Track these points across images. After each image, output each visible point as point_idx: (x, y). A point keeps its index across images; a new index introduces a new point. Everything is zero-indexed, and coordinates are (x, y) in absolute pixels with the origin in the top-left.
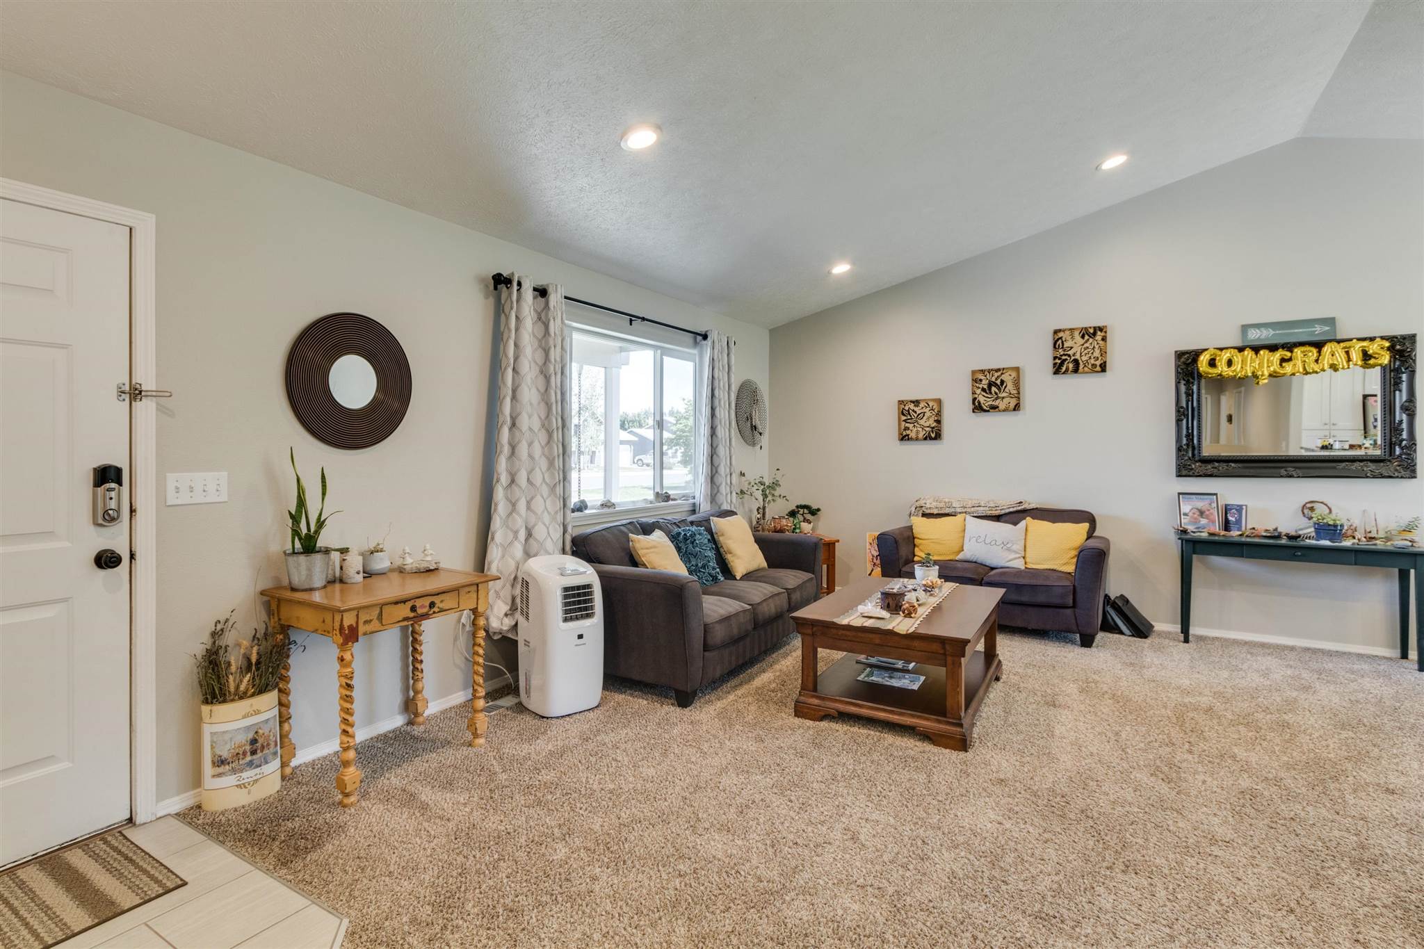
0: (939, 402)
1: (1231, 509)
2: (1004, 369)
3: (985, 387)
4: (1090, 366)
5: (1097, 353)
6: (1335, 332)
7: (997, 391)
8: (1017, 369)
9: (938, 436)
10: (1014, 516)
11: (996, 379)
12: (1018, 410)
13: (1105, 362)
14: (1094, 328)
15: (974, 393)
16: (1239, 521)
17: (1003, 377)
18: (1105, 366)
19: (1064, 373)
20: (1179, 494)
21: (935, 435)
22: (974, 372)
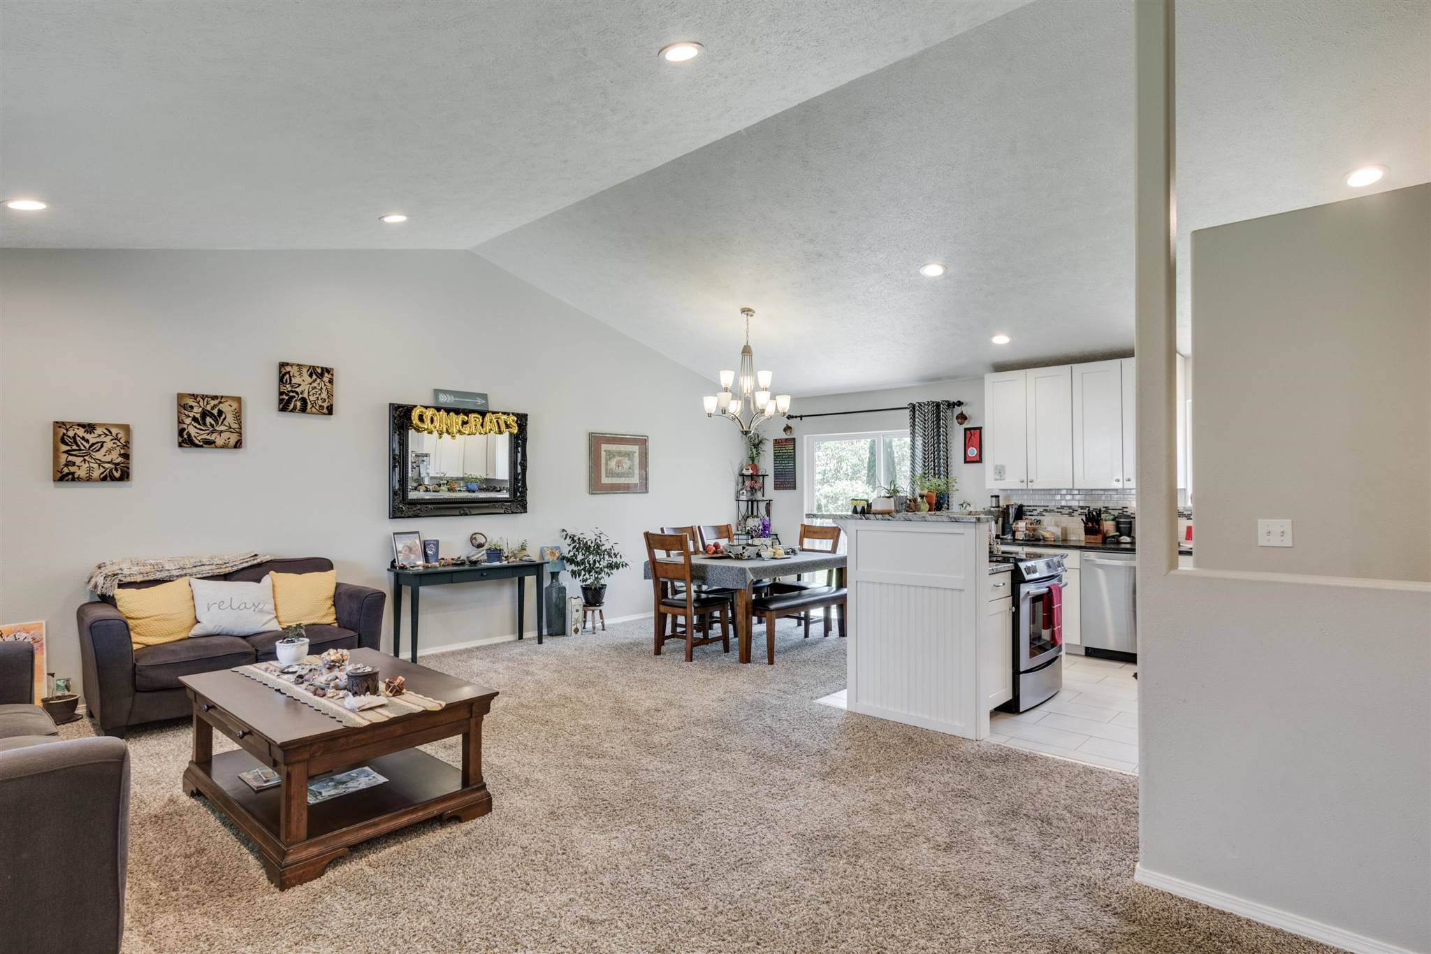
0: (126, 428)
1: (429, 544)
2: (222, 397)
3: (198, 416)
4: (317, 407)
5: (324, 395)
6: (488, 405)
7: (213, 422)
8: (238, 400)
9: (125, 476)
10: (254, 571)
11: (213, 409)
12: (240, 447)
13: (332, 405)
14: (322, 368)
15: (180, 422)
16: (437, 553)
17: (222, 407)
18: (332, 409)
19: (291, 411)
20: (394, 534)
21: (121, 473)
22: (180, 396)
